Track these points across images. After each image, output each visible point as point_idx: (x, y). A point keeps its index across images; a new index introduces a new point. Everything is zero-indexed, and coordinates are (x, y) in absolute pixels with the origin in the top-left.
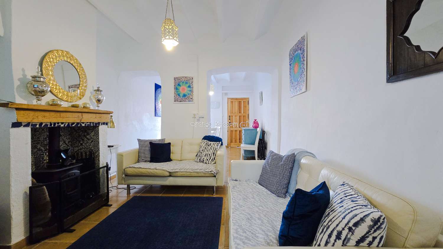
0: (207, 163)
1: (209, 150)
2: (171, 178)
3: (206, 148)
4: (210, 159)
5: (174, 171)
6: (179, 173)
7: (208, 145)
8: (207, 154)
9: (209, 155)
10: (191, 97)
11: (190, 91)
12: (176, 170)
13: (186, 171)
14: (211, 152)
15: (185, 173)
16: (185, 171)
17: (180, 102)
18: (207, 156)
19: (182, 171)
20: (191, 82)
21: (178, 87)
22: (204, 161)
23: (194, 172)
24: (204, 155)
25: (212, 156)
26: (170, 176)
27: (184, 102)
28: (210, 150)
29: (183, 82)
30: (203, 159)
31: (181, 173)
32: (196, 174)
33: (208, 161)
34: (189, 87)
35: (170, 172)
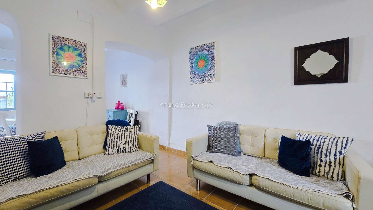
0: (132, 151)
1: (128, 136)
2: (101, 185)
3: (123, 134)
4: (133, 146)
5: (106, 173)
6: (113, 173)
7: (125, 131)
8: (127, 142)
9: (130, 142)
10: (84, 70)
11: (81, 61)
12: (110, 171)
13: (123, 167)
14: (132, 137)
15: (121, 170)
16: (121, 167)
17: (64, 75)
18: (128, 143)
19: (117, 169)
20: (82, 50)
21: (60, 52)
22: (125, 150)
23: (132, 165)
24: (123, 143)
25: (135, 142)
26: (99, 182)
27: (70, 76)
28: (130, 135)
29: (69, 47)
30: (123, 148)
31: (116, 173)
32: (134, 167)
33: (132, 149)
34: (80, 55)
35: (99, 177)
